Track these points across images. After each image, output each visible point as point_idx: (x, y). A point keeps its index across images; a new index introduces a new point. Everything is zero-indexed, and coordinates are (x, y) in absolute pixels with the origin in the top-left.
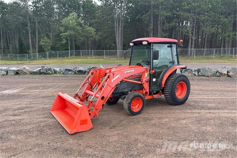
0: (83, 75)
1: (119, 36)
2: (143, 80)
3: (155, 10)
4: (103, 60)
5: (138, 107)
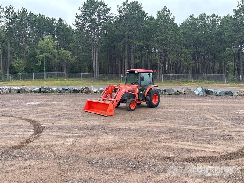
0: (77, 94)
1: (96, 60)
2: (135, 92)
3: (129, 39)
5: (133, 107)
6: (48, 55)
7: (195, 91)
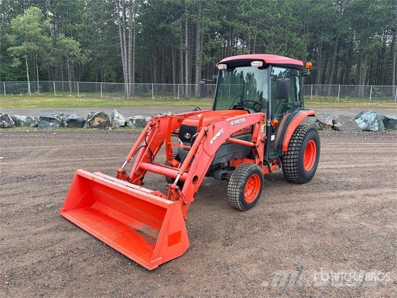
0: (79, 129)
1: (128, 58)
2: (256, 138)
4: (100, 100)
5: (251, 194)
6: (33, 46)
7: (357, 121)
